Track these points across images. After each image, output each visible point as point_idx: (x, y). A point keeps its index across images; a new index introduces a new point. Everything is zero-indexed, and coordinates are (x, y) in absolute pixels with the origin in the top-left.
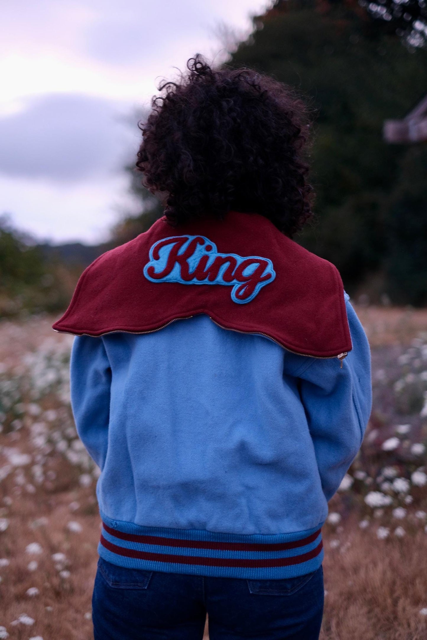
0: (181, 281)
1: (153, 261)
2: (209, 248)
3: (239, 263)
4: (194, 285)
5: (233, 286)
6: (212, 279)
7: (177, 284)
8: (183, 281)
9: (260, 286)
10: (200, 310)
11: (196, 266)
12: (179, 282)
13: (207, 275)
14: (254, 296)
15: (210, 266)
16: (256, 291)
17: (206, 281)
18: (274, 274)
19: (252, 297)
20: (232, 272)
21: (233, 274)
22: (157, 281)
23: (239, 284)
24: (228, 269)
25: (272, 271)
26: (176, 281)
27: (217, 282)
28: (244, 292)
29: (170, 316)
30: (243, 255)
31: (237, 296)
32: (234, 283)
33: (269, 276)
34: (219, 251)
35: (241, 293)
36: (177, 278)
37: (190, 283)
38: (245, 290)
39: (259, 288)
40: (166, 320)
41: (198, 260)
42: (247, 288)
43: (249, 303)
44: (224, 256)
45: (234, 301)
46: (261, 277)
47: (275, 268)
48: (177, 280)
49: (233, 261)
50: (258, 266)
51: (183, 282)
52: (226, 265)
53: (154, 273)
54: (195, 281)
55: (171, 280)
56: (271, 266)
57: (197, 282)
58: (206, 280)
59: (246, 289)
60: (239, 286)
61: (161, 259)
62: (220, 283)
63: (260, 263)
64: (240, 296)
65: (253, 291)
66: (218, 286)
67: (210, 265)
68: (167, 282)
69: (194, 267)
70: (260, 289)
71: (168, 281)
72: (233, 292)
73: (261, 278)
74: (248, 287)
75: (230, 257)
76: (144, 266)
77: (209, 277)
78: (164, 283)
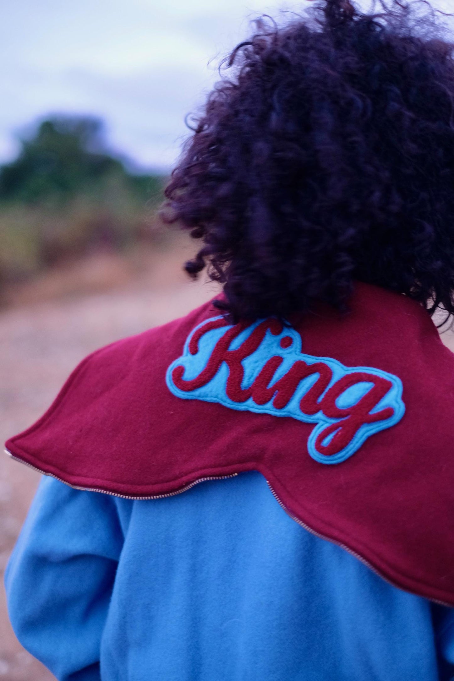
0: (225, 402)
1: (187, 355)
2: (286, 343)
3: (336, 378)
4: (248, 412)
5: (315, 424)
6: (281, 404)
7: (218, 406)
8: (229, 401)
9: (365, 433)
10: (250, 465)
11: (256, 374)
12: (221, 402)
13: (272, 396)
14: (350, 450)
15: (281, 378)
16: (357, 442)
17: (269, 408)
18: (400, 409)
19: (347, 453)
20: (318, 396)
21: (320, 399)
22: (184, 395)
23: (327, 422)
24: (312, 388)
25: (397, 402)
26: (216, 400)
27: (289, 412)
28: (333, 440)
29: (193, 471)
30: (347, 363)
31: (319, 447)
32: (318, 419)
33: (388, 413)
34: (304, 350)
35: (326, 442)
36: (218, 394)
37: (241, 407)
38: (335, 436)
39: (363, 435)
40: (185, 479)
41: (263, 363)
42: (338, 432)
43: (340, 464)
44: (310, 360)
45: (312, 455)
46: (371, 413)
47: (405, 397)
48: (218, 398)
49: (326, 373)
50: (370, 389)
51: (228, 403)
52: (312, 380)
53: (181, 380)
54: (250, 405)
55: (207, 396)
56: (398, 391)
57: (253, 408)
58: (269, 405)
59: (337, 434)
60: (326, 425)
61: (199, 355)
62: (295, 414)
63: (375, 383)
64: (323, 448)
65: (350, 440)
66: (289, 420)
67: (280, 376)
68: (201, 399)
69: (252, 376)
70: (364, 438)
71: (203, 397)
72: (313, 438)
73: (371, 415)
74: (340, 431)
75: (321, 364)
76: (170, 363)
77: (274, 400)
78: (196, 400)
